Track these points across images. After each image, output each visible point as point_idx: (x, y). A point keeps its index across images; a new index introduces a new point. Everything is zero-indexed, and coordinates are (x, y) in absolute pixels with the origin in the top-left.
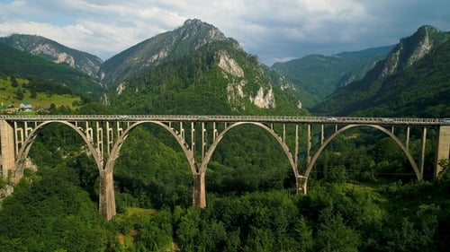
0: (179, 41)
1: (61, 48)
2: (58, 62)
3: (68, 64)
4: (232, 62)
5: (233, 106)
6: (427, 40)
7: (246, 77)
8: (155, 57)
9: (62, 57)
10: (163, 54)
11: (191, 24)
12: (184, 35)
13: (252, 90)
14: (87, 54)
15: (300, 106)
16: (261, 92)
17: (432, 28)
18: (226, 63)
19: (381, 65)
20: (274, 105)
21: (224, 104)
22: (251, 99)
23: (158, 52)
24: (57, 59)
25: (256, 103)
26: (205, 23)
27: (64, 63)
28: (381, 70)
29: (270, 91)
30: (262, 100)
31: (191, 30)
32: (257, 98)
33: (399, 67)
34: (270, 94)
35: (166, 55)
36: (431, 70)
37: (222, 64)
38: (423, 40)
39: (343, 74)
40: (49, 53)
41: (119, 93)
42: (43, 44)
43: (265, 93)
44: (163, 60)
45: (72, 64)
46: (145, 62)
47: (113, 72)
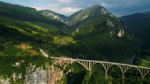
0: (91, 12)
1: (56, 14)
2: (54, 18)
3: (57, 19)
7: (115, 27)
8: (84, 17)
9: (56, 17)
10: (86, 16)
11: (95, 6)
12: (93, 10)
13: (117, 31)
14: (62, 15)
16: (120, 32)
20: (124, 36)
21: (110, 38)
22: (117, 34)
23: (85, 16)
24: (54, 17)
25: (118, 36)
26: (100, 6)
27: (56, 19)
30: (120, 35)
31: (95, 8)
32: (119, 34)
34: (123, 32)
35: (87, 17)
40: (52, 16)
41: (77, 32)
42: (51, 13)
43: (121, 32)
44: (87, 18)
45: (58, 19)
46: (81, 19)
47: (70, 21)
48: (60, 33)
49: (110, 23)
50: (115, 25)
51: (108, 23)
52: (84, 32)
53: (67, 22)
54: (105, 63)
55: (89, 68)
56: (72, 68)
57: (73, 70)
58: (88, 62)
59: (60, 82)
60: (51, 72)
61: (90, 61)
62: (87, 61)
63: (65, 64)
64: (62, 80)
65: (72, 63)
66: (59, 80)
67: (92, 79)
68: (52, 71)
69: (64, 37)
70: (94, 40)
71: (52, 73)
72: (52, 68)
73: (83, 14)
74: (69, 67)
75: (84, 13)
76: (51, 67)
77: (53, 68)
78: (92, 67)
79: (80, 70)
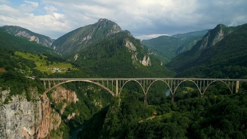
0: (97, 30)
1: (32, 34)
2: (30, 41)
3: (36, 42)
4: (131, 44)
5: (135, 66)
6: (221, 31)
7: (137, 51)
8: (85, 39)
9: (32, 38)
10: (89, 37)
11: (103, 21)
12: (99, 27)
13: (141, 57)
14: (44, 36)
15: (162, 64)
16: (145, 58)
17: (223, 25)
18: (129, 45)
19: (199, 43)
20: (150, 64)
21: (132, 65)
22: (140, 62)
23: (86, 36)
24: (30, 39)
25: (143, 63)
26: (110, 21)
27: (34, 41)
28: (200, 46)
29: (149, 57)
30: (145, 62)
31: (103, 25)
32: (143, 61)
33: (208, 45)
34: (148, 59)
35: (91, 37)
36: (224, 48)
37: (127, 45)
38: (219, 31)
39: (179, 46)
40: (25, 36)
41: (76, 59)
42: (22, 31)
43: (147, 59)
44: (90, 40)
45: (38, 42)
46: (79, 41)
47: (61, 46)
48: (46, 57)
49: (129, 44)
50: (137, 48)
51: (127, 43)
52: (89, 59)
53: (55, 48)
54: (143, 81)
55: (115, 93)
56: (77, 110)
57: (78, 114)
58: (115, 82)
59: (57, 133)
60: (42, 107)
61: (117, 80)
62: (112, 79)
63: (64, 101)
64: (61, 130)
65: (77, 102)
66: (56, 129)
67: (123, 109)
68: (44, 105)
69: (54, 63)
70: (107, 68)
71: (44, 109)
72: (44, 99)
73: (83, 34)
74: (72, 109)
75: (84, 32)
76: (42, 96)
77: (46, 98)
78: (121, 89)
79: (91, 113)
